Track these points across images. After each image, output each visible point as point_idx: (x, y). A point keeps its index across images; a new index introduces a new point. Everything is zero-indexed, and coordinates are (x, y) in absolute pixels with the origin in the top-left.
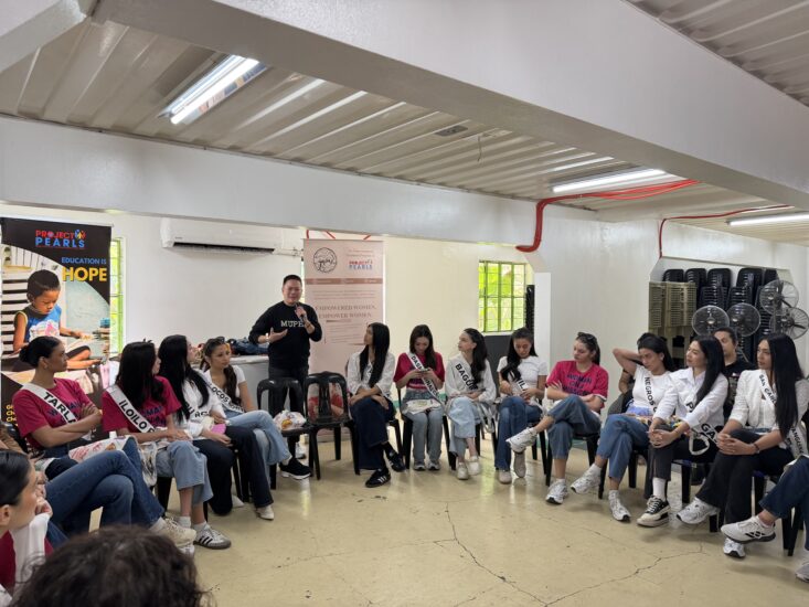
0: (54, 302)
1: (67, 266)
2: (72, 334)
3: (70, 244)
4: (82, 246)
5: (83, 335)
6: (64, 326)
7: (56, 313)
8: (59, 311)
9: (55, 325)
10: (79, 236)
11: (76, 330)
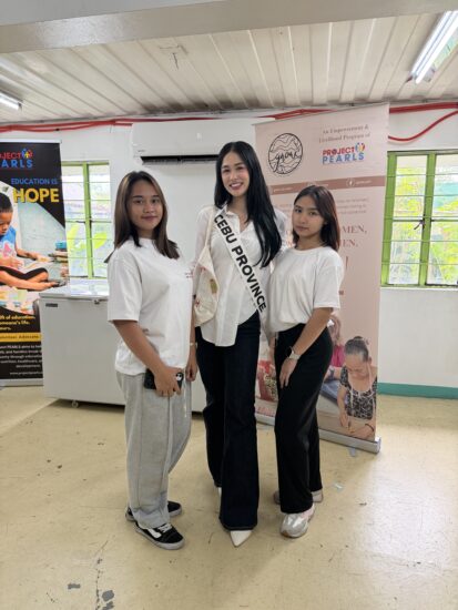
0: (8, 223)
1: (18, 187)
2: (28, 256)
3: (18, 164)
4: (30, 166)
5: (39, 257)
6: (19, 247)
7: (11, 235)
8: (13, 232)
9: (11, 246)
10: (27, 155)
11: (33, 252)
